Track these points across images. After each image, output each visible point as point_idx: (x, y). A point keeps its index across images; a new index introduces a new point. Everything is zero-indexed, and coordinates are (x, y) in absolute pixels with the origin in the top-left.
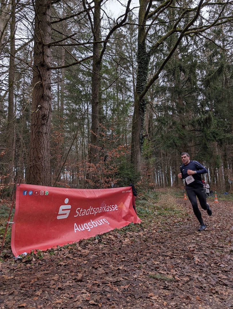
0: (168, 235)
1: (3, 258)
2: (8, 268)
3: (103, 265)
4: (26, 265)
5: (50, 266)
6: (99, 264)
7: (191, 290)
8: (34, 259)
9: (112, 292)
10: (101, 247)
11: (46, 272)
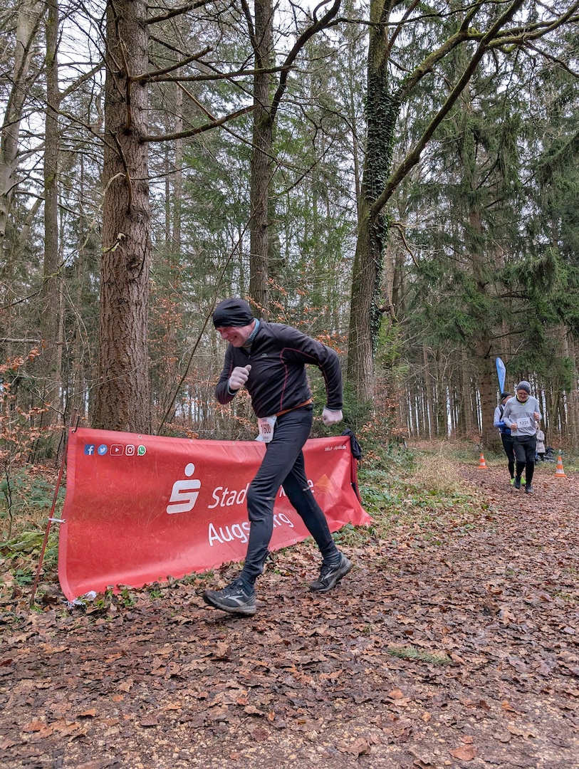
0: (438, 555)
1: (40, 603)
2: (52, 626)
3: (278, 625)
4: (94, 622)
5: (150, 624)
6: (267, 622)
7: (489, 686)
8: (113, 608)
9: (299, 688)
10: (275, 581)
11: (141, 637)
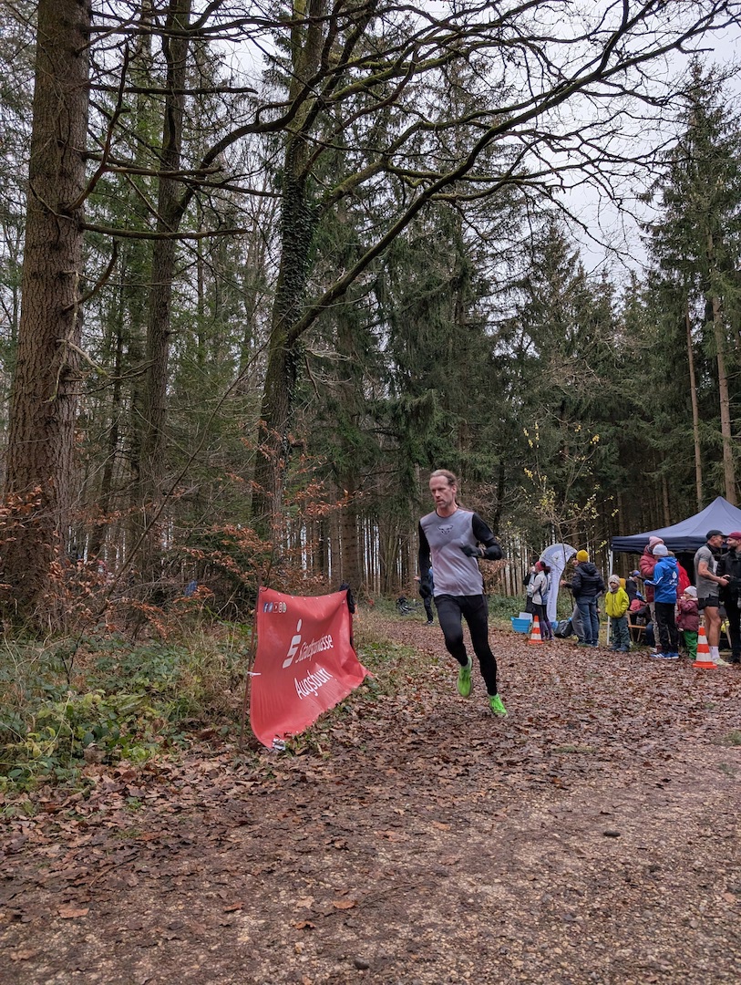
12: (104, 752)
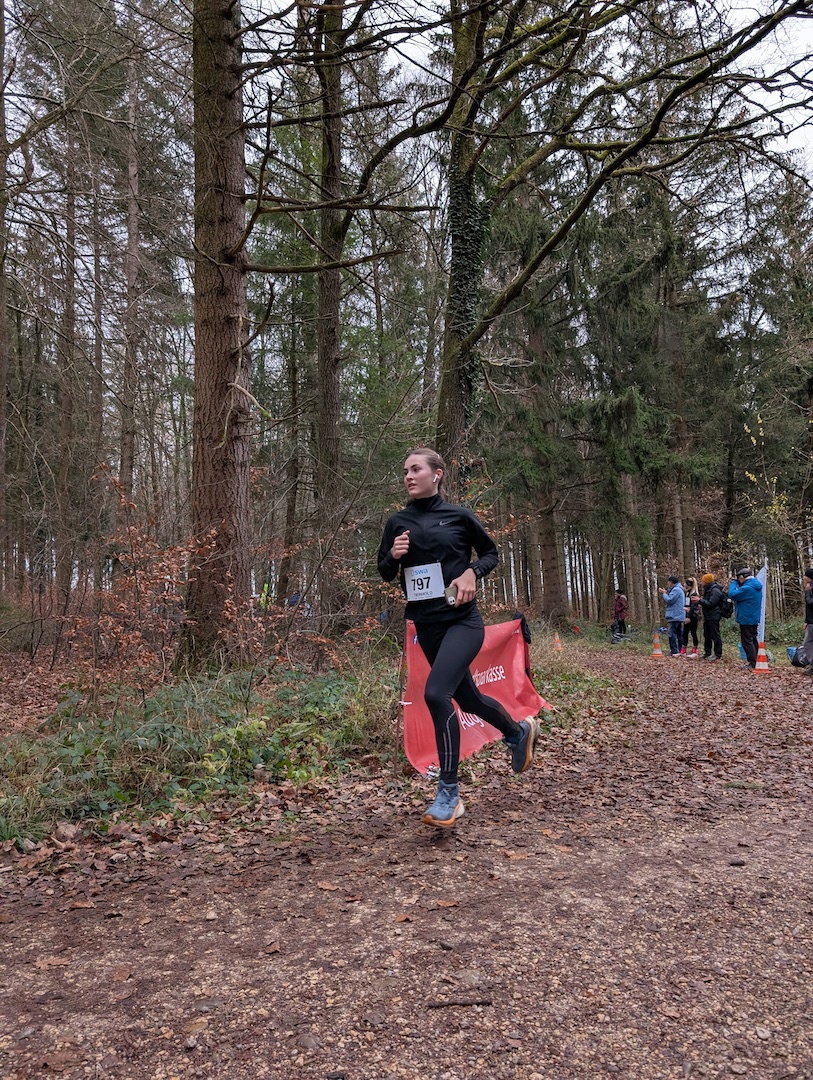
12: (271, 773)
